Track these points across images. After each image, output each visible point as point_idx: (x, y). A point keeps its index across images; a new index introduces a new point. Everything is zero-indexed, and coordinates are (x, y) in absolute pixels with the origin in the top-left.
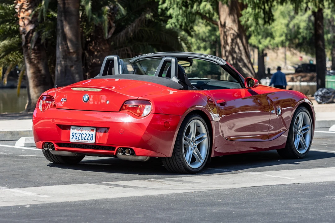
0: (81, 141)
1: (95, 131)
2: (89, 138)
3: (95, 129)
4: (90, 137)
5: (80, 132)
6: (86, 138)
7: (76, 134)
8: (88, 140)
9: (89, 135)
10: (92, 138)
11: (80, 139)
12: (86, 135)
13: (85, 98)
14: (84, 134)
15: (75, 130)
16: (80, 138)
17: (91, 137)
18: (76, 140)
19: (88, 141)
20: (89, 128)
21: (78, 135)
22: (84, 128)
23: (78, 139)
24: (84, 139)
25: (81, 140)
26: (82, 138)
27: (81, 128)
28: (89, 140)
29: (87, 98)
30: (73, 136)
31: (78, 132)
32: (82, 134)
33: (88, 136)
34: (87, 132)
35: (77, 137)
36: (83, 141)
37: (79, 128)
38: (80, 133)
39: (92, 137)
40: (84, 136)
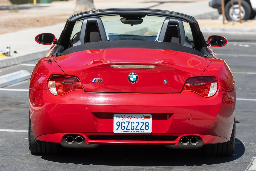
0: (130, 132)
1: (151, 119)
2: (143, 128)
3: (151, 116)
4: (144, 126)
5: (128, 120)
6: (139, 128)
7: (123, 123)
8: (141, 129)
9: (142, 123)
10: (147, 128)
11: (129, 129)
12: (138, 123)
13: (132, 77)
14: (135, 122)
15: (121, 118)
16: (129, 127)
17: (146, 126)
18: (124, 130)
19: (141, 131)
20: (141, 115)
21: (126, 125)
22: (133, 115)
23: (127, 129)
24: (136, 129)
25: (131, 130)
26: (133, 128)
27: (130, 115)
28: (143, 130)
29: (136, 77)
30: (119, 126)
31: (125, 120)
32: (133, 123)
33: (141, 125)
34: (140, 120)
35: (124, 127)
36: (135, 132)
37: (126, 115)
38: (129, 122)
39: (148, 126)
40: (135, 125)
